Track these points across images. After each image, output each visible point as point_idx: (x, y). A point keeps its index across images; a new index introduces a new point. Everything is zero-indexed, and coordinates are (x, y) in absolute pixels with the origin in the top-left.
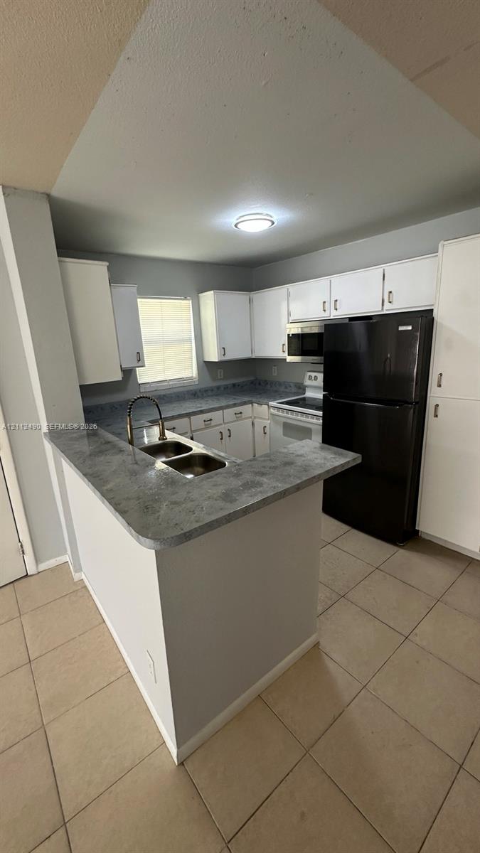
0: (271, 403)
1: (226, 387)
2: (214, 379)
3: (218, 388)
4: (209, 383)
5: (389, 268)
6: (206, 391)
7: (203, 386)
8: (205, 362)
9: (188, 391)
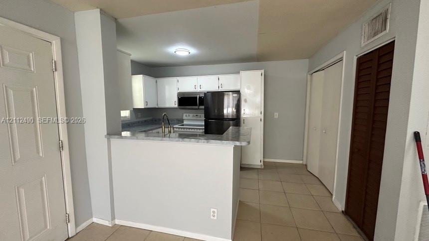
0: (175, 126)
1: (142, 122)
2: (137, 117)
3: (139, 122)
4: (135, 120)
5: (220, 76)
6: (134, 123)
7: (132, 121)
8: (134, 109)
9: (126, 123)
